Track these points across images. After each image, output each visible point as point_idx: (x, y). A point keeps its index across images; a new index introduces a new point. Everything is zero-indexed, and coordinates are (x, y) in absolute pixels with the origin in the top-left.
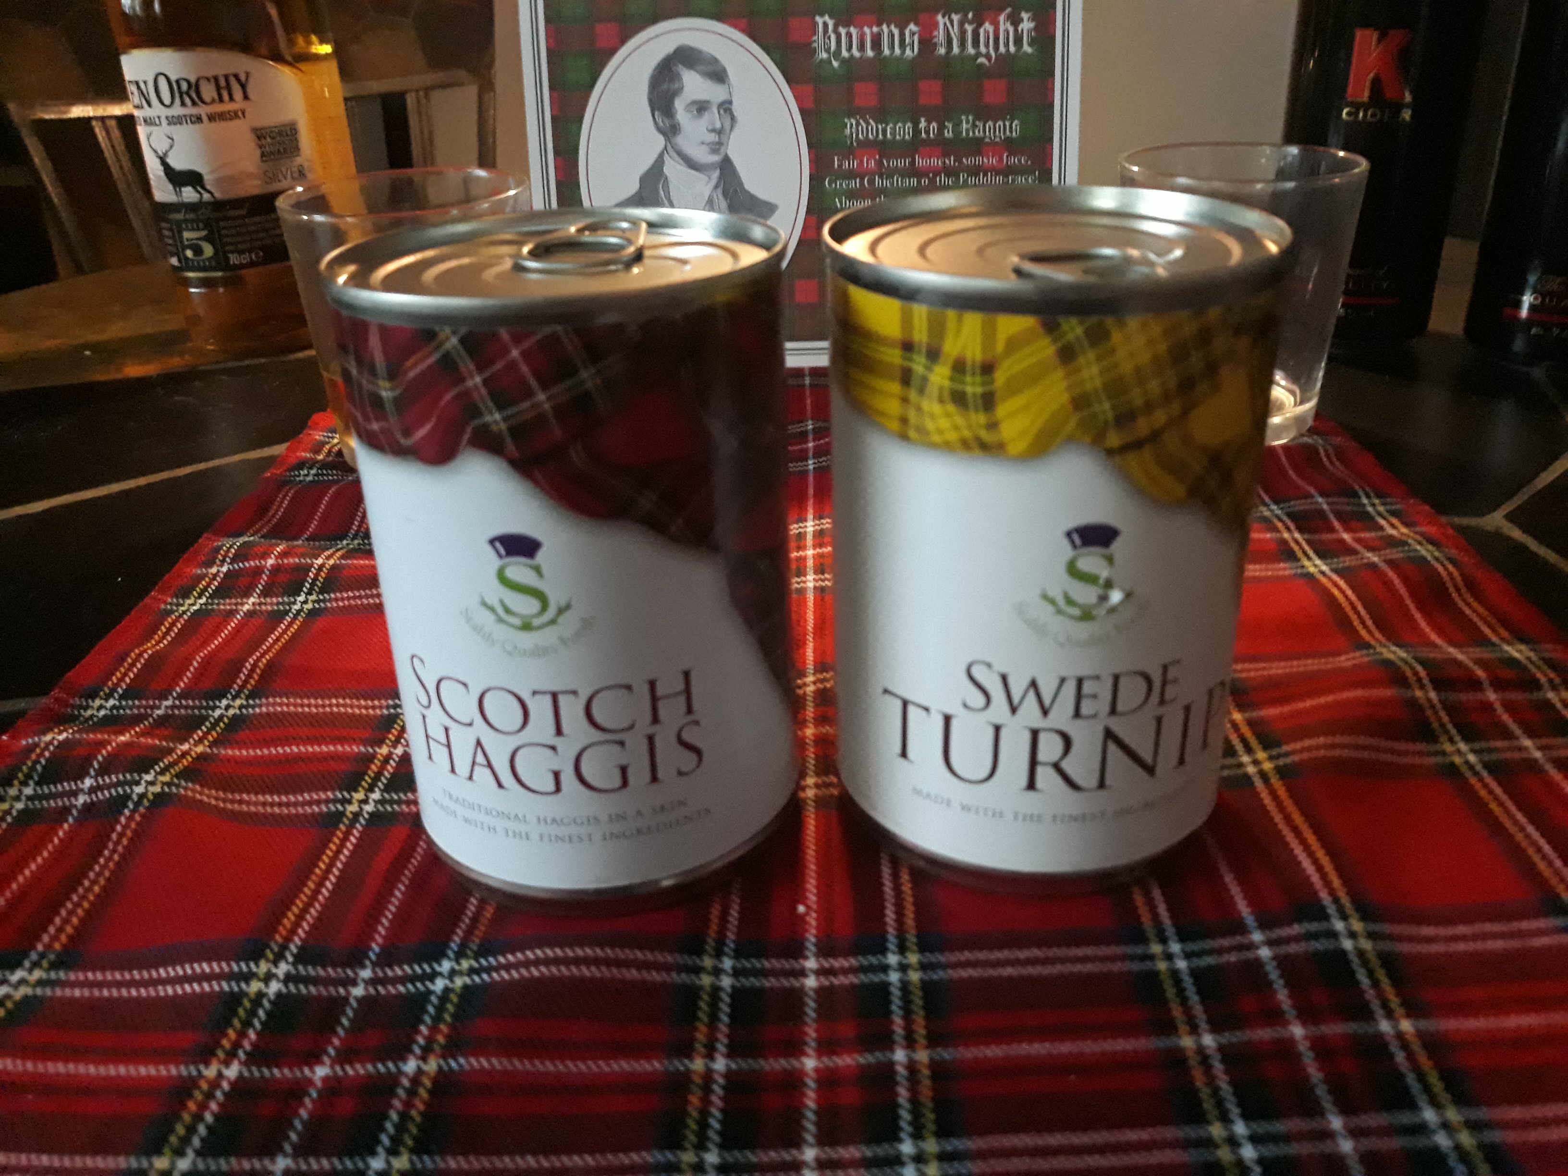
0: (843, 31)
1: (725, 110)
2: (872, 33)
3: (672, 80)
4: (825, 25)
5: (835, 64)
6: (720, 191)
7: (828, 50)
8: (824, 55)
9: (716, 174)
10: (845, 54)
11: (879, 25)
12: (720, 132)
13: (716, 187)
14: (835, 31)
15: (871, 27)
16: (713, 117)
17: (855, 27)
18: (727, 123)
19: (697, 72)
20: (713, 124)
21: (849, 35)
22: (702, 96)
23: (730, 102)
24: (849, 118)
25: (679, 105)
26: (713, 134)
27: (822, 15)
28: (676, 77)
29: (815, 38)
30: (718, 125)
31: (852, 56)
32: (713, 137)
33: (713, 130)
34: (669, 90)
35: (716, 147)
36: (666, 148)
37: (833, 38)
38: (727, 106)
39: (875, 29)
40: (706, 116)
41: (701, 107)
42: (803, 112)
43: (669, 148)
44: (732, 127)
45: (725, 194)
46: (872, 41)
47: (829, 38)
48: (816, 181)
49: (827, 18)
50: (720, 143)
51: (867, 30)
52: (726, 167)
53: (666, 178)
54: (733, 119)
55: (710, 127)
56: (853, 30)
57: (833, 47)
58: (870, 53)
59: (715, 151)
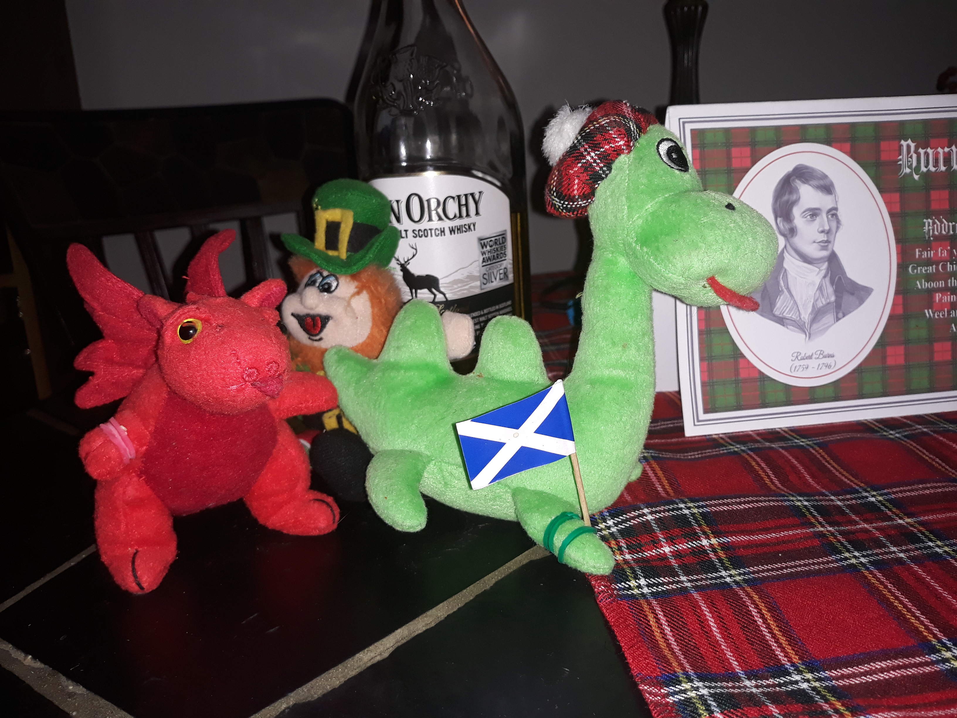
0: (922, 151)
1: (833, 215)
2: (944, 152)
3: (791, 193)
4: (909, 147)
5: (916, 177)
6: (828, 279)
7: (910, 167)
8: (908, 170)
9: (825, 265)
10: (924, 169)
11: (949, 146)
12: (828, 232)
13: (825, 277)
14: (916, 152)
15: (943, 148)
16: (823, 221)
17: (931, 148)
18: (834, 224)
19: (810, 185)
20: (823, 227)
21: (927, 154)
22: (814, 205)
23: (836, 209)
24: (927, 219)
25: (797, 212)
26: (823, 234)
27: (906, 140)
28: (793, 190)
29: (900, 157)
30: (827, 228)
31: (929, 170)
32: (823, 237)
33: (822, 232)
34: (787, 201)
35: (826, 244)
36: (785, 247)
37: (915, 156)
38: (834, 212)
39: (947, 150)
40: (818, 219)
41: (814, 213)
42: (892, 215)
43: (788, 247)
44: (838, 228)
45: (832, 282)
46: (945, 159)
47: (911, 157)
48: (902, 267)
49: (909, 141)
50: (828, 242)
51: (940, 150)
52: (833, 259)
53: (786, 270)
54: (838, 222)
55: (821, 229)
56: (929, 150)
57: (914, 164)
58: (943, 168)
59: (824, 248)
